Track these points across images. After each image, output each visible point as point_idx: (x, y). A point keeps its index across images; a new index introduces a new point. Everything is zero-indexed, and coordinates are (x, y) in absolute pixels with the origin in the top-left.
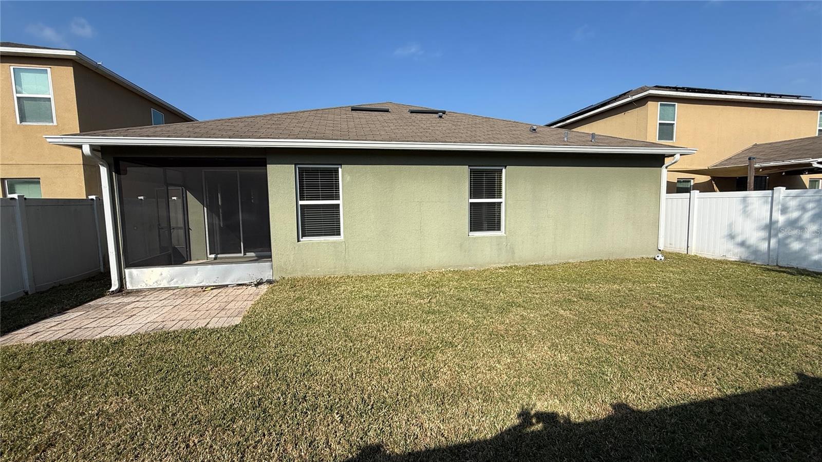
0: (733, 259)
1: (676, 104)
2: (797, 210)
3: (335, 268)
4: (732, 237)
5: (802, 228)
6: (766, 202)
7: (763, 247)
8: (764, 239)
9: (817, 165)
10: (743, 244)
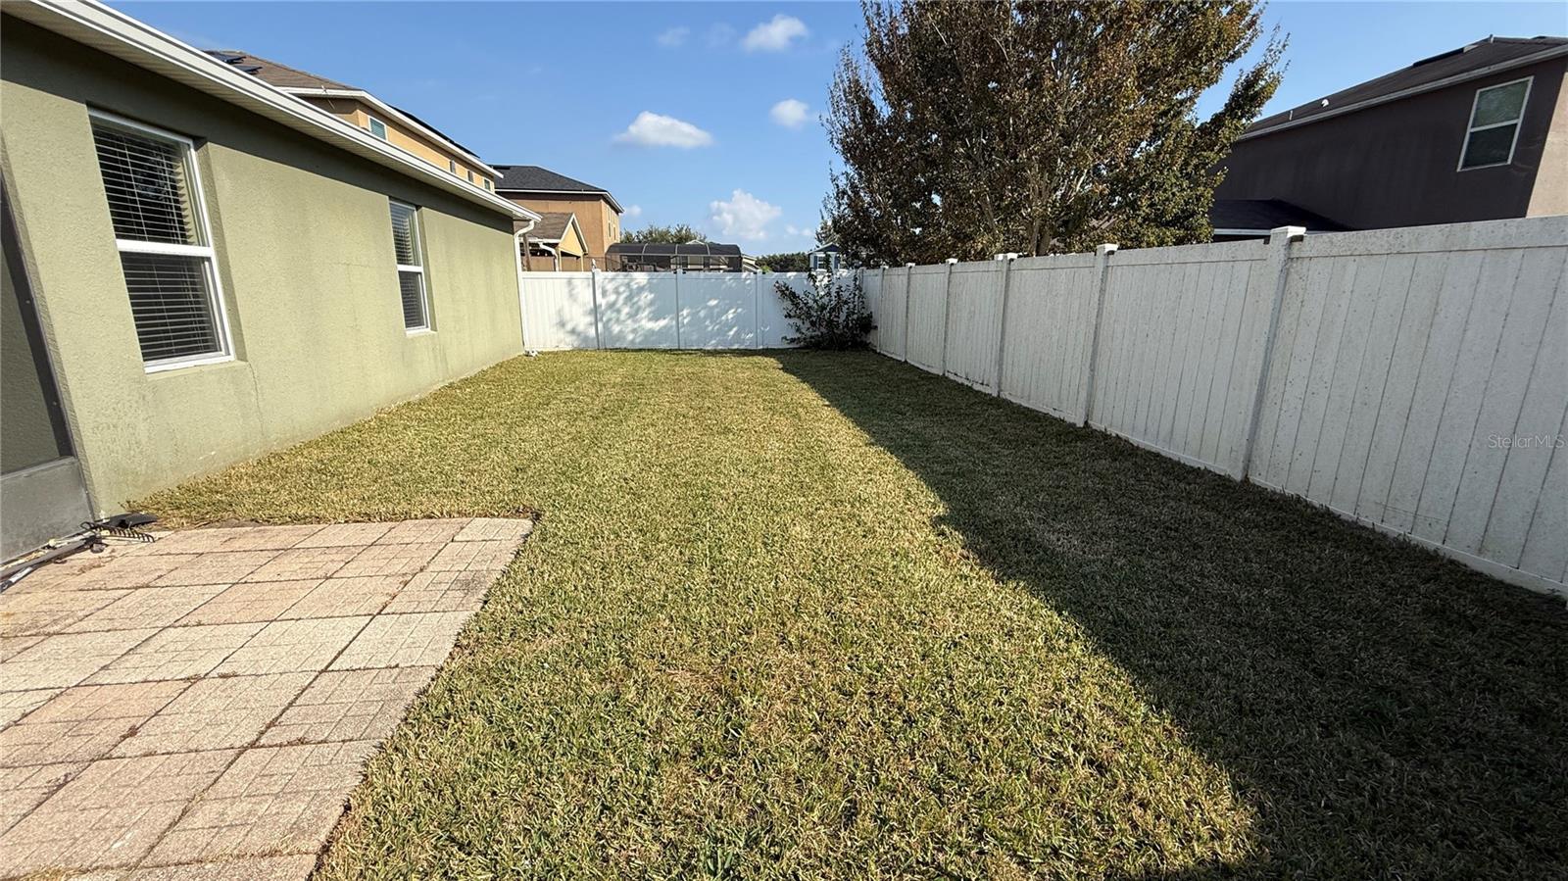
0: (568, 348)
2: (612, 294)
4: (562, 324)
5: (619, 311)
6: (588, 284)
7: (592, 332)
8: (591, 324)
9: (542, 247)
10: (573, 332)
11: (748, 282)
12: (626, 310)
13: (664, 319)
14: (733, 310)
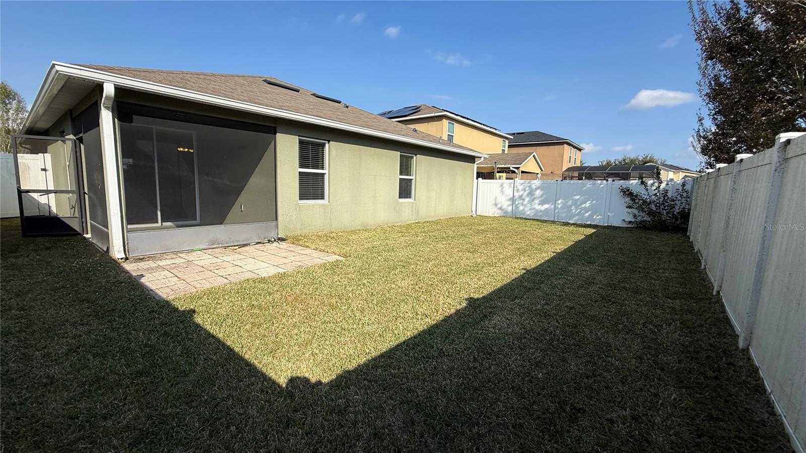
0: (497, 215)
1: (455, 123)
2: (522, 191)
3: (324, 226)
4: (496, 205)
5: (524, 200)
6: (510, 186)
7: (510, 209)
8: (510, 205)
9: (512, 169)
10: (500, 208)
11: (602, 186)
12: (527, 199)
13: (548, 204)
14: (589, 202)
